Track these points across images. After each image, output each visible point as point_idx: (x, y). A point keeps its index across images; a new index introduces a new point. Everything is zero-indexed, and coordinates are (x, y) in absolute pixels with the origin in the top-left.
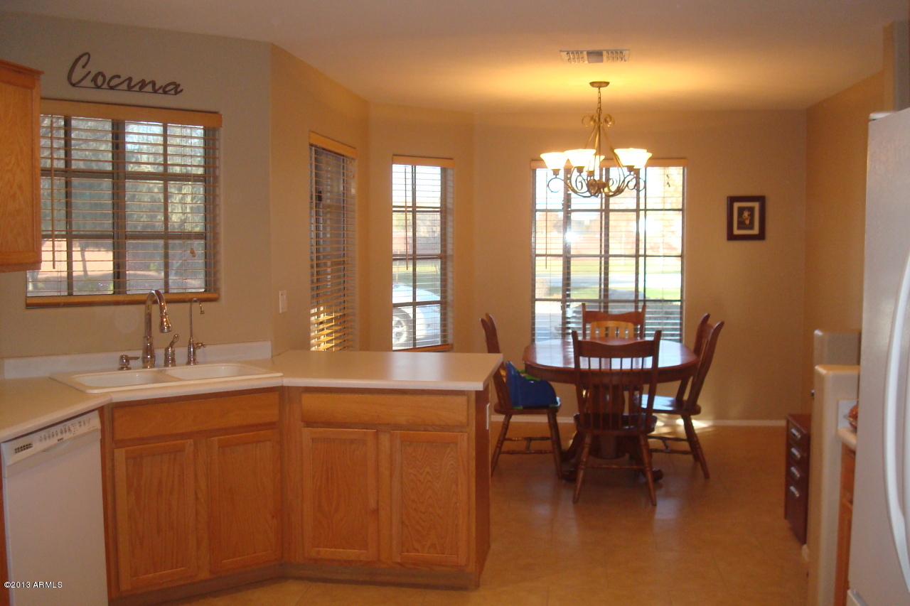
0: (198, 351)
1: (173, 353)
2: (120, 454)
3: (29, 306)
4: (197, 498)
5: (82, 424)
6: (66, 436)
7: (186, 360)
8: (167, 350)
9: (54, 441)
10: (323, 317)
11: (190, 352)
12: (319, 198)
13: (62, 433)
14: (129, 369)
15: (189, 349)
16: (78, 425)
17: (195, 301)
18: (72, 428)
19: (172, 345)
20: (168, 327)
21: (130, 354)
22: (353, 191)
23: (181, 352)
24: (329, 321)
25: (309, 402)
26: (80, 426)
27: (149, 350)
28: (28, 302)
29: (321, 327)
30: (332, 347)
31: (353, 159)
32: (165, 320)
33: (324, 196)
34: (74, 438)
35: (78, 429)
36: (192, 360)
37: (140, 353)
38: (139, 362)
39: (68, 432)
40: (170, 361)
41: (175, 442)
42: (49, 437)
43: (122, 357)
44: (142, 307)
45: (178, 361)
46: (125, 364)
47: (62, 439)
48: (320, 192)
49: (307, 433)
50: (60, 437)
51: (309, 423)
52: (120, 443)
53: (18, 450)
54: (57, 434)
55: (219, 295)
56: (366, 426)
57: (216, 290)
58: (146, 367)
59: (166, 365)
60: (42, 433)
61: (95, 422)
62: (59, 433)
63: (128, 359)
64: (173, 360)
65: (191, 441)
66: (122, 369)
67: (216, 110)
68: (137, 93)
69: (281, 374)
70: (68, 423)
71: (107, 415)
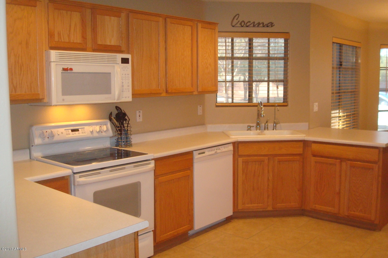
0: (277, 125)
1: (267, 125)
2: (240, 160)
3: (217, 106)
4: (268, 179)
5: (225, 148)
6: (218, 151)
7: (273, 128)
8: (265, 124)
9: (213, 152)
10: (341, 114)
11: (274, 125)
12: (341, 65)
13: (217, 150)
14: (250, 130)
15: (274, 124)
16: (223, 148)
17: (276, 106)
18: (221, 149)
19: (267, 122)
20: (263, 115)
21: (251, 125)
22: (359, 61)
23: (271, 125)
24: (344, 116)
25: (314, 147)
26: (224, 148)
27: (258, 124)
28: (216, 105)
29: (340, 118)
30: (344, 127)
31: (360, 48)
32: (262, 112)
33: (344, 64)
34: (221, 152)
35: (223, 149)
36: (274, 128)
37: (255, 125)
38: (255, 128)
39: (219, 150)
40: (266, 128)
41: (261, 158)
42: (211, 151)
43: (248, 126)
44: (256, 108)
45: (269, 128)
46: (249, 128)
47: (216, 152)
48: (341, 62)
49: (313, 159)
50: (216, 151)
51: (314, 156)
52: (240, 156)
53: (199, 154)
54: (215, 150)
55: (288, 104)
56: (336, 158)
57: (287, 102)
58: (257, 130)
59: (265, 130)
60: (209, 149)
61: (231, 147)
62: (216, 150)
63: (250, 127)
64: (267, 128)
65: (267, 158)
66: (248, 130)
67: (288, 32)
68: (257, 28)
69: (305, 135)
70: (220, 147)
71: (236, 145)
